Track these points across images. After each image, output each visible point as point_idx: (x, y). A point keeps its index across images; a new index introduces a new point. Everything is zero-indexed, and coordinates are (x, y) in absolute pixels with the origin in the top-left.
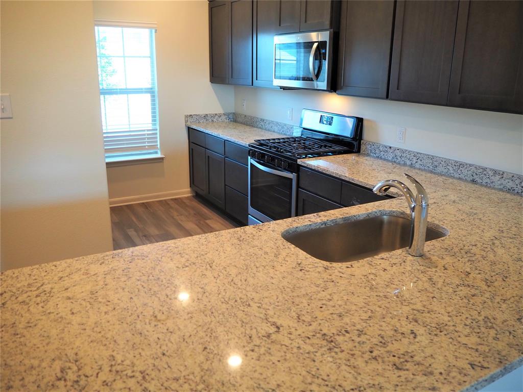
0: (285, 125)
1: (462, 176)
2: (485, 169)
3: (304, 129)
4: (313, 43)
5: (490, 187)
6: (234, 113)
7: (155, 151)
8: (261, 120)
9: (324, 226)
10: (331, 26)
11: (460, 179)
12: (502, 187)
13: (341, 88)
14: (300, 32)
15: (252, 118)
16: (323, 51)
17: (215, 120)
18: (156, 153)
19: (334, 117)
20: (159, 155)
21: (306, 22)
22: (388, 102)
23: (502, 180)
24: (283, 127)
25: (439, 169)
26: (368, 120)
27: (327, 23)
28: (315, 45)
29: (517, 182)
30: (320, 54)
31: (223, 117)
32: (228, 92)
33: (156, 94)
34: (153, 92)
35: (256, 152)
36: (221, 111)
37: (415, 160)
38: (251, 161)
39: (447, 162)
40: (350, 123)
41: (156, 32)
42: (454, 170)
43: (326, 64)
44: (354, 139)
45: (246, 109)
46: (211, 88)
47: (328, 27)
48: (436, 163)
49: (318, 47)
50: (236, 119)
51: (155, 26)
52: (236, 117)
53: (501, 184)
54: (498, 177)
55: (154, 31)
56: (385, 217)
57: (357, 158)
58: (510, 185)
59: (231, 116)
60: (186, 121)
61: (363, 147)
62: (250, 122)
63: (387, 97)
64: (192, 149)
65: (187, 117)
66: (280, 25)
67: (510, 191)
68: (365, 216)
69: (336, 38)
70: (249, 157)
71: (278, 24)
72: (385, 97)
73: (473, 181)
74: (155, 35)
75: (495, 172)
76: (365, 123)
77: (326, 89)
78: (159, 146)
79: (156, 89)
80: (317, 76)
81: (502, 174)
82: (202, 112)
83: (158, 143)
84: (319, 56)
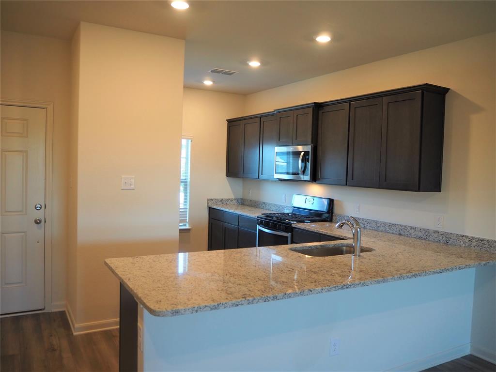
0: (281, 206)
1: (393, 232)
2: (405, 226)
3: (294, 207)
4: (301, 152)
5: (410, 237)
6: (242, 199)
7: (184, 224)
8: (263, 203)
9: (310, 249)
10: (312, 142)
11: (392, 233)
12: (415, 236)
13: (319, 179)
14: (292, 145)
15: (256, 202)
16: (308, 157)
17: (228, 203)
18: (185, 225)
19: (315, 199)
20: (187, 227)
21: (296, 139)
22: (347, 187)
23: (415, 232)
24: (279, 207)
25: (381, 228)
26: (336, 200)
27: (310, 140)
28: (302, 153)
29: (423, 232)
30: (305, 158)
31: (234, 201)
32: (238, 183)
33: (188, 183)
34: (186, 182)
35: (263, 221)
36: (233, 197)
37: (366, 224)
38: (258, 227)
39: (385, 224)
40: (326, 202)
41: (191, 141)
42: (389, 228)
43: (309, 165)
44: (328, 212)
45: (252, 195)
46: (226, 180)
47: (310, 143)
48: (378, 225)
49: (304, 154)
50: (243, 202)
51: (192, 138)
52: (244, 201)
53: (415, 235)
54: (413, 230)
55: (190, 141)
56: (344, 248)
57: (330, 224)
58: (420, 234)
59: (240, 201)
60: (208, 203)
61: (334, 218)
62: (254, 205)
63: (346, 184)
64: (212, 224)
65: (208, 200)
66: (279, 140)
67: (420, 238)
68: (333, 245)
69: (315, 149)
70: (258, 225)
71: (278, 140)
72: (345, 184)
73: (400, 234)
74: (191, 144)
75: (412, 228)
76: (335, 202)
77: (309, 180)
78: (187, 221)
79: (189, 180)
80: (304, 172)
81: (415, 229)
82: (219, 197)
83: (187, 218)
84: (305, 160)
